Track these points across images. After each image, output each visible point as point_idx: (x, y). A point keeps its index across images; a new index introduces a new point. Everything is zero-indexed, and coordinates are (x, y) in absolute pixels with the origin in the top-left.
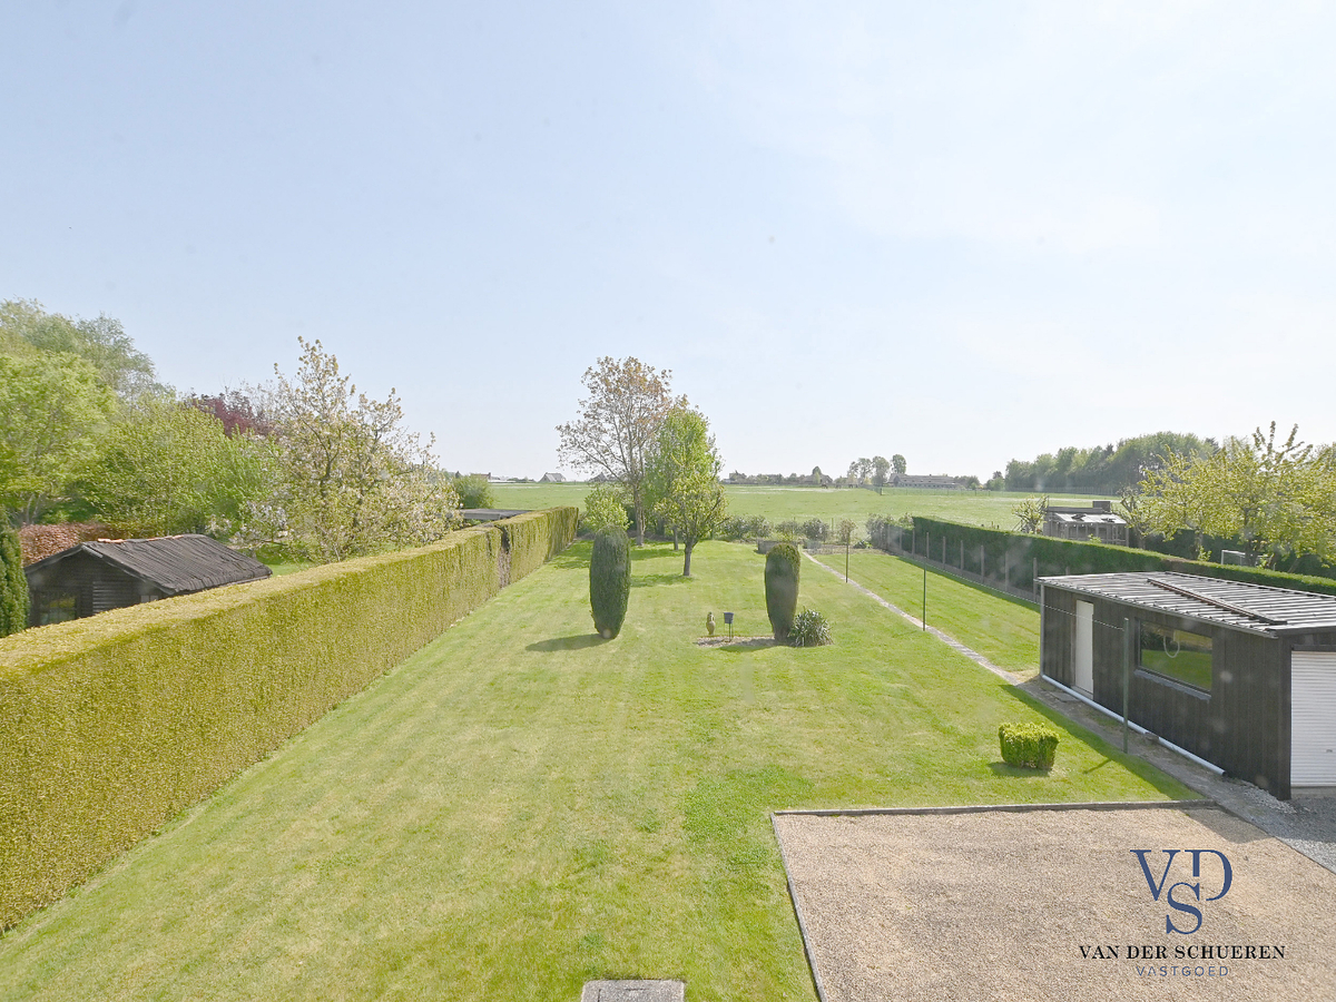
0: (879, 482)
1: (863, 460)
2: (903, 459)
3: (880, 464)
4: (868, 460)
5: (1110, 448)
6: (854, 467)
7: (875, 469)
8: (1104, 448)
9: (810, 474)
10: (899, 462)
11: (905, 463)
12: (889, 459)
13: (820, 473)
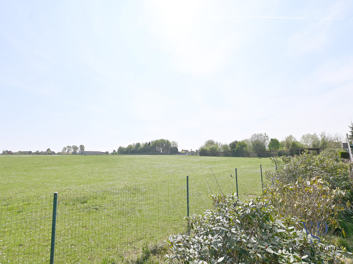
0: (74, 153)
1: (68, 147)
2: (83, 146)
3: (75, 148)
4: (70, 147)
5: (150, 143)
6: (65, 149)
7: (73, 150)
8: (148, 143)
9: (46, 151)
10: (82, 147)
11: (84, 148)
12: (78, 146)
13: (50, 151)
